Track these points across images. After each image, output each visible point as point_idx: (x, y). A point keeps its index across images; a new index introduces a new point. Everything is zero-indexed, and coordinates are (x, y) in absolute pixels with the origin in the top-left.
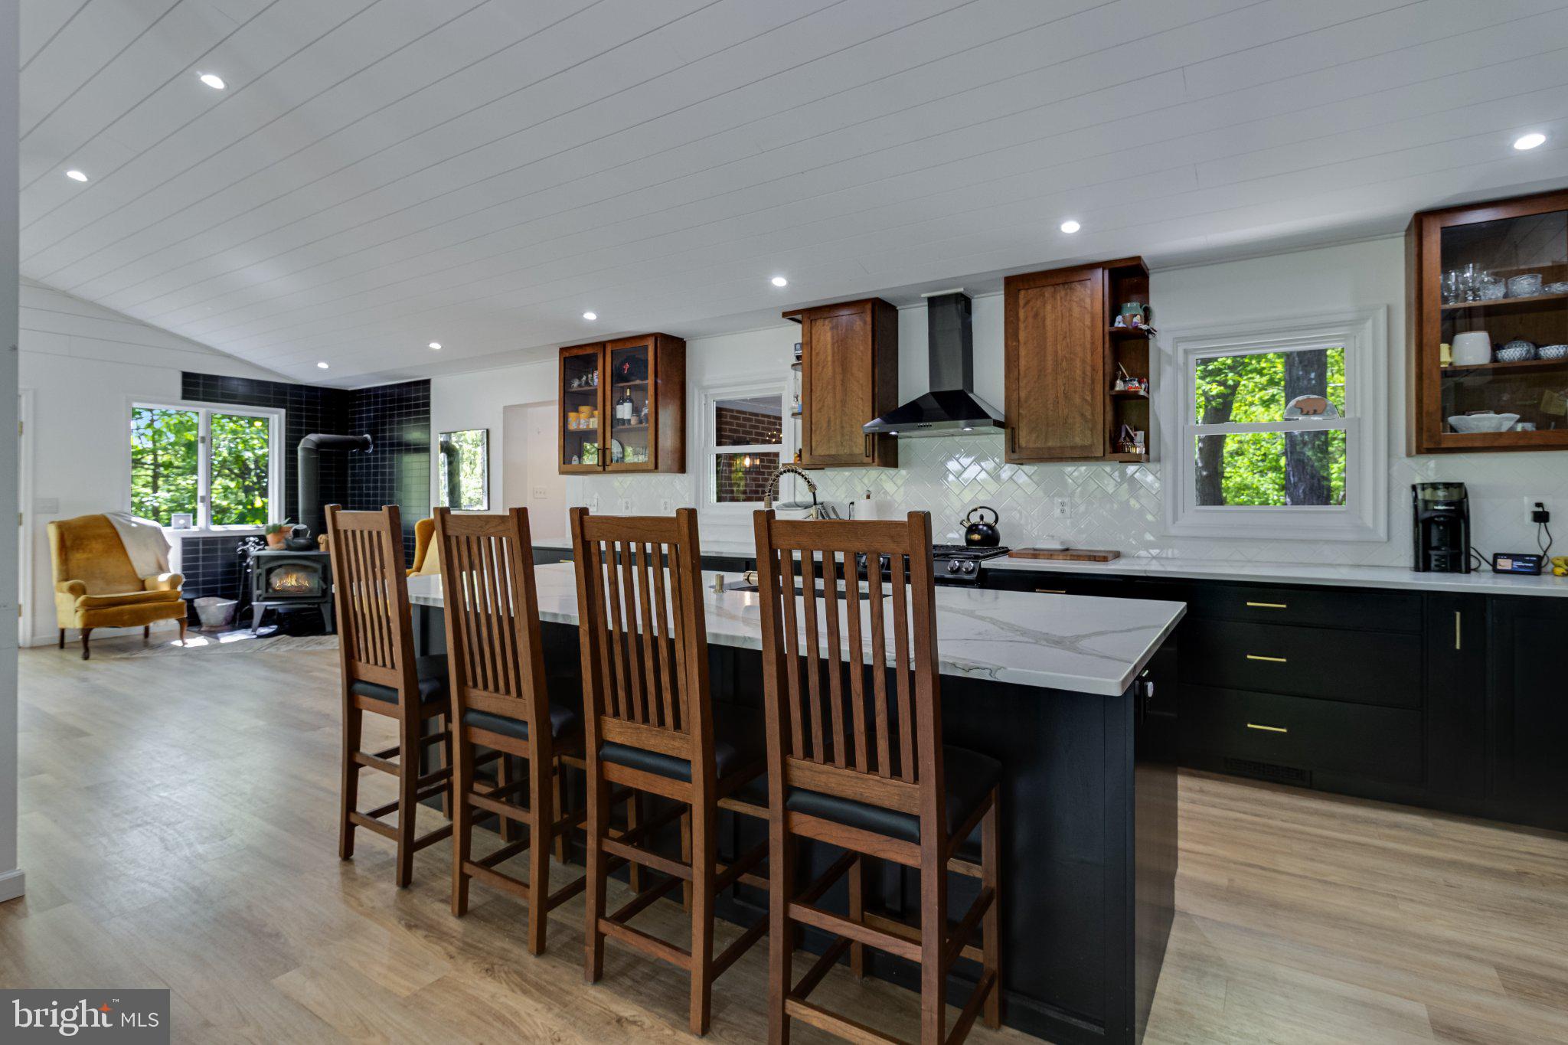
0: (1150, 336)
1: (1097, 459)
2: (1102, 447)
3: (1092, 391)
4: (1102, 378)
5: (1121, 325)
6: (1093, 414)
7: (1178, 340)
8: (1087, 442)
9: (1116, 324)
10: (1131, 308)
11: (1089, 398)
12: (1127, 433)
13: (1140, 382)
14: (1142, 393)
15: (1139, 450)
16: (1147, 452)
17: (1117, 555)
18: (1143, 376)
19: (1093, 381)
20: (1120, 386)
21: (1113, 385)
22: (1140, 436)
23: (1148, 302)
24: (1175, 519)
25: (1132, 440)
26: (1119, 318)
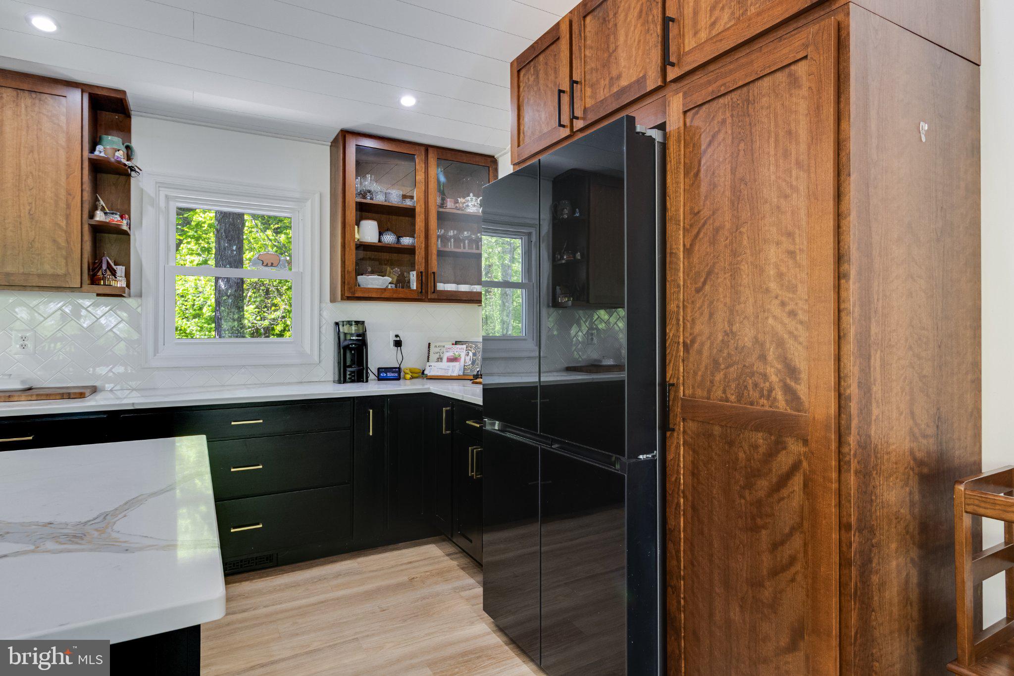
0: (133, 174)
1: (72, 289)
2: (79, 278)
3: (68, 217)
4: (79, 204)
5: (102, 154)
6: (68, 242)
7: (160, 185)
8: (61, 271)
9: (97, 153)
10: (112, 142)
11: (63, 224)
12: (109, 266)
13: (122, 217)
14: (125, 228)
15: (121, 283)
16: (128, 285)
17: (94, 390)
18: (125, 213)
19: (68, 206)
20: (100, 216)
21: (92, 216)
22: (120, 270)
23: (130, 142)
24: (156, 351)
25: (114, 273)
26: (99, 148)
